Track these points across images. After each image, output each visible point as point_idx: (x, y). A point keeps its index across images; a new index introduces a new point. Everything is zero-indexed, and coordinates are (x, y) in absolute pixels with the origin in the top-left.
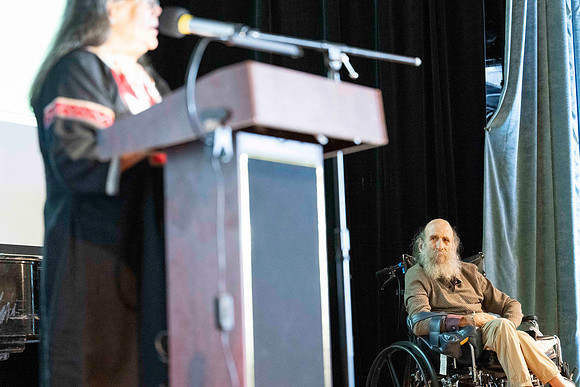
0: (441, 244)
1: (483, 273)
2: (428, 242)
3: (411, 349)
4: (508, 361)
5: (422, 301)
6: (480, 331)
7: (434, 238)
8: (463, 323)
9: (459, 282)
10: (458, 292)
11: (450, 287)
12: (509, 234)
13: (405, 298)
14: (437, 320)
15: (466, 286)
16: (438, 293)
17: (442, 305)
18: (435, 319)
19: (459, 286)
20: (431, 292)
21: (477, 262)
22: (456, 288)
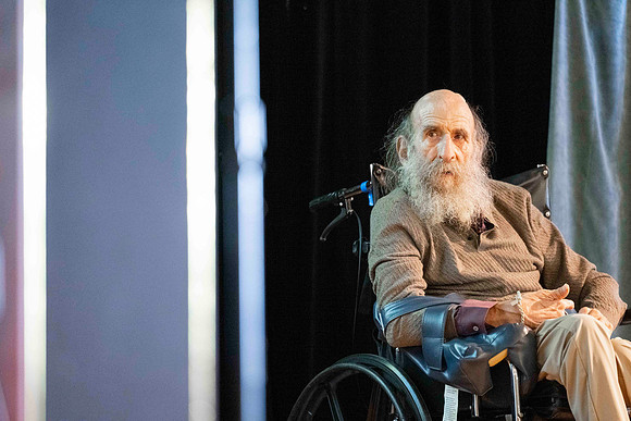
0: (448, 147)
1: (544, 210)
2: (420, 142)
3: (381, 372)
4: (590, 407)
5: (406, 270)
6: (534, 337)
7: (433, 132)
8: (495, 319)
9: (490, 226)
10: (487, 248)
11: (469, 239)
12: (605, 127)
13: (372, 261)
14: (438, 312)
15: (506, 235)
16: (444, 253)
17: (450, 279)
18: (434, 309)
19: (491, 236)
20: (429, 250)
21: (533, 185)
22: (483, 238)
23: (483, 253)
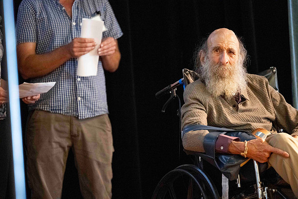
9: (244, 99)
10: (243, 111)
11: (234, 106)
19: (244, 105)
21: (269, 77)
22: (240, 106)
23: (240, 114)
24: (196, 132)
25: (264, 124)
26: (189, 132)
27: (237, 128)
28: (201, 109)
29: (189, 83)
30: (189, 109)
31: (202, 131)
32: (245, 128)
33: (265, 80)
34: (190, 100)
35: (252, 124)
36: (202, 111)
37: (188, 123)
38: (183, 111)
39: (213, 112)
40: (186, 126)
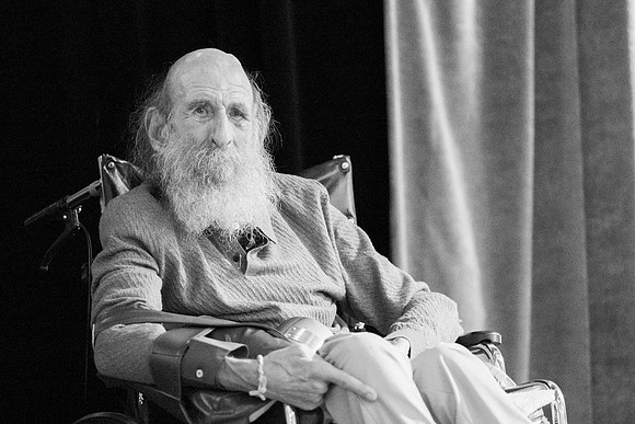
9: (261, 240)
11: (236, 259)
19: (263, 254)
21: (330, 182)
22: (253, 259)
23: (251, 279)
24: (131, 329)
25: (315, 308)
26: (113, 328)
27: (241, 318)
28: (146, 266)
29: (115, 193)
30: (112, 264)
31: (148, 327)
32: (262, 316)
33: (320, 190)
34: (118, 240)
35: (281, 305)
36: (148, 271)
37: (111, 304)
38: (96, 270)
39: (178, 274)
40: (105, 312)
